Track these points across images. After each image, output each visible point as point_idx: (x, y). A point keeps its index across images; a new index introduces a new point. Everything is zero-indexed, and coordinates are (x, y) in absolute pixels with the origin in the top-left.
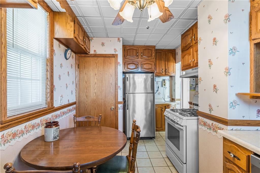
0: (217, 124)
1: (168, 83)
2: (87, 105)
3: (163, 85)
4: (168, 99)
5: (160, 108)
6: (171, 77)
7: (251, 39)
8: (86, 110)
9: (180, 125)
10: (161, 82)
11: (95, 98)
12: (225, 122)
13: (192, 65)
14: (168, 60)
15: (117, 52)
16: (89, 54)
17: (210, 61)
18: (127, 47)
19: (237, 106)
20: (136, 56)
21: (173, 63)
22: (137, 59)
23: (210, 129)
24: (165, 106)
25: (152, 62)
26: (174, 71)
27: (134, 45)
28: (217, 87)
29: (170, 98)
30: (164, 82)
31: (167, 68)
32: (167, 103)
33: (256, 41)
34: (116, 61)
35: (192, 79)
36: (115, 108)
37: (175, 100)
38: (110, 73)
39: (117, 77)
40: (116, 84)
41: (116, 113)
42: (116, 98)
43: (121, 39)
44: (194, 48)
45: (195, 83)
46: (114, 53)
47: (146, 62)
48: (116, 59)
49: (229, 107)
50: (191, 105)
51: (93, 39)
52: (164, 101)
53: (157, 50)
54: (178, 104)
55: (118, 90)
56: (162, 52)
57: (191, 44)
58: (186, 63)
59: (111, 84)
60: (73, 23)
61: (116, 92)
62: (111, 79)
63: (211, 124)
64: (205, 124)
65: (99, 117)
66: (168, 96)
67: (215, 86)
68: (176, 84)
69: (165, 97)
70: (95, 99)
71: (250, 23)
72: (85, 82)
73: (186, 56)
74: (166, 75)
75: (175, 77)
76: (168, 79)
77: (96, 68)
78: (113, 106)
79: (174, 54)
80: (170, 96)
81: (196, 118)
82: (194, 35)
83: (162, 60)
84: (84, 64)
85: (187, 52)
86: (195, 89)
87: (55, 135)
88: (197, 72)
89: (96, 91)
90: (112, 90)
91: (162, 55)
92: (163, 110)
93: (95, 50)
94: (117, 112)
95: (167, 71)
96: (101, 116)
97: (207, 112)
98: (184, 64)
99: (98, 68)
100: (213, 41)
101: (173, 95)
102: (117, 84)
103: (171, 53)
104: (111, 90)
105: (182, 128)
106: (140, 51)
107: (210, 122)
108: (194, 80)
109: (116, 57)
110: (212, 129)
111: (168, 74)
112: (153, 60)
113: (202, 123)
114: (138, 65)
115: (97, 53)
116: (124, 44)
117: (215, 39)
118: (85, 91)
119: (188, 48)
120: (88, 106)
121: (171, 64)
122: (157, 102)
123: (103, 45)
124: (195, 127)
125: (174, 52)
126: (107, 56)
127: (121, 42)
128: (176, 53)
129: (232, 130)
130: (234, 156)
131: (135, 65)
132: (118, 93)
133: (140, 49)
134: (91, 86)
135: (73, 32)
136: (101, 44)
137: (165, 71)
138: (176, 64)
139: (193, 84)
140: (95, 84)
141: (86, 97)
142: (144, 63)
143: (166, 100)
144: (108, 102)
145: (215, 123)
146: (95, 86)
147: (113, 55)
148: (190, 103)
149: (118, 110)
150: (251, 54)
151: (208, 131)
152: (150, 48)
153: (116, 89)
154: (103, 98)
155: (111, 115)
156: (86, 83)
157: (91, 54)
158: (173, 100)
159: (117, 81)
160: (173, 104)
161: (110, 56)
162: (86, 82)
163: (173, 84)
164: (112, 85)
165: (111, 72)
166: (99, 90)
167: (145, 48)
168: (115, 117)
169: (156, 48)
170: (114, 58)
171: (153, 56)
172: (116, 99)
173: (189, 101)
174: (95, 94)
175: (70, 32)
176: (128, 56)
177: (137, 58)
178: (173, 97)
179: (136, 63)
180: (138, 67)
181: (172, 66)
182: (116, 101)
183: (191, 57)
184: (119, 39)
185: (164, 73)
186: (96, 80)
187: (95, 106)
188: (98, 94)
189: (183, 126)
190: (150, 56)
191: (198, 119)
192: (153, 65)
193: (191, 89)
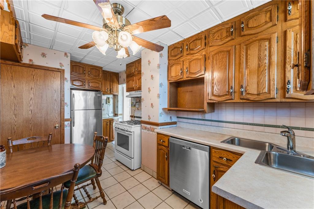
0: (153, 126)
1: (111, 101)
2: (15, 125)
3: (108, 102)
4: (111, 115)
5: (105, 122)
6: (114, 95)
7: (168, 80)
8: (15, 132)
9: (130, 132)
10: (105, 100)
11: (30, 116)
12: (157, 125)
13: (135, 89)
14: (112, 81)
15: (63, 67)
16: (21, 63)
17: (149, 89)
18: (73, 63)
19: (163, 115)
20: (83, 73)
21: (117, 84)
22: (84, 77)
23: (149, 130)
24: (110, 121)
25: (99, 81)
26: (117, 91)
27: (81, 62)
28: (153, 105)
29: (113, 113)
30: (108, 100)
31: (111, 88)
32: (110, 118)
33: (170, 82)
34: (62, 76)
35: (133, 98)
36: (61, 126)
37: (118, 115)
38: (54, 89)
39: (64, 93)
40: (62, 101)
41: (62, 131)
42: (62, 115)
43: (69, 55)
44: (137, 77)
45: (135, 102)
46: (60, 68)
47: (93, 81)
48: (62, 75)
49: (159, 116)
50: (132, 118)
51: (28, 46)
52: (108, 116)
53: (104, 71)
54: (120, 118)
55: (64, 107)
56: (108, 73)
57: (135, 74)
58: (131, 87)
59: (55, 100)
60: (14, 27)
61: (62, 109)
62: (55, 95)
63: (149, 127)
64: (146, 128)
65: (49, 136)
66: (112, 112)
67: (152, 104)
68: (119, 102)
69: (109, 112)
70: (30, 118)
71: (168, 71)
72: (13, 97)
73: (131, 82)
74: (110, 93)
75: (118, 96)
76: (112, 97)
77: (32, 80)
78: (57, 124)
79: (117, 77)
80: (113, 112)
81: (140, 125)
82: (136, 67)
83: (108, 80)
84: (11, 74)
85: (132, 78)
86: (135, 106)
87: (2, 160)
88: (141, 94)
89: (31, 108)
90: (57, 108)
91: (107, 77)
92: (108, 124)
93: (32, 59)
94: (64, 129)
95: (112, 90)
96: (51, 134)
97: (147, 120)
98: (129, 87)
99: (35, 81)
100: (151, 77)
101: (116, 111)
102: (64, 101)
103: (115, 75)
104: (55, 107)
105: (131, 133)
106: (87, 70)
107: (148, 126)
108: (134, 99)
109: (62, 72)
110: (150, 130)
111: (113, 93)
112: (100, 79)
113: (144, 128)
114: (85, 82)
115: (34, 64)
116: (72, 60)
117: (152, 76)
118: (13, 108)
119: (132, 75)
120: (17, 128)
121: (115, 86)
122: (104, 118)
123: (44, 56)
124: (139, 131)
125: (118, 75)
126: (50, 69)
127: (69, 58)
128: (119, 77)
129: (160, 128)
130: (163, 141)
131: (82, 83)
132: (64, 110)
133: (87, 67)
134: (24, 102)
135: (14, 37)
136: (42, 55)
137: (110, 90)
138: (119, 86)
139: (134, 102)
140: (31, 100)
141: (14, 116)
142: (92, 81)
143: (110, 115)
144: (51, 120)
145: (152, 126)
146: (31, 103)
147: (58, 69)
148: (131, 116)
149: (64, 128)
150: (168, 87)
151: (148, 132)
152: (97, 68)
153: (62, 106)
154: (43, 117)
155: (55, 134)
156: (15, 99)
157: (25, 64)
158: (116, 115)
159: (63, 98)
160: (115, 118)
161: (54, 70)
162: (15, 97)
163: (116, 101)
164: (57, 101)
165: (56, 87)
166: (37, 108)
167: (92, 67)
168: (61, 135)
169: (103, 69)
170: (60, 73)
171: (100, 76)
172: (62, 117)
173: (130, 115)
174: (30, 112)
175: (8, 36)
176: (73, 72)
177: (84, 75)
178: (116, 113)
179: (83, 80)
180: (85, 85)
181: (116, 86)
182: (62, 118)
183: (134, 83)
184: (66, 54)
185: (109, 92)
186: (32, 96)
187: (31, 127)
188: (36, 112)
189: (132, 132)
190: (97, 75)
191: (141, 126)
192: (100, 84)
193: (132, 106)
